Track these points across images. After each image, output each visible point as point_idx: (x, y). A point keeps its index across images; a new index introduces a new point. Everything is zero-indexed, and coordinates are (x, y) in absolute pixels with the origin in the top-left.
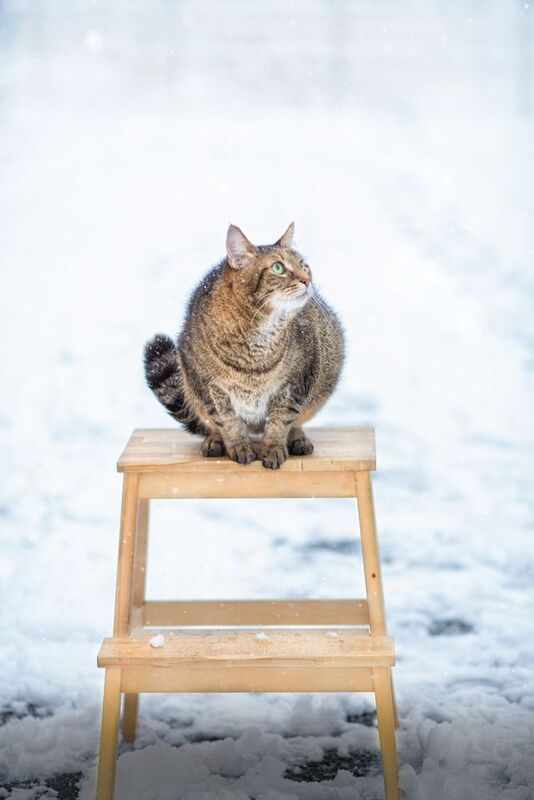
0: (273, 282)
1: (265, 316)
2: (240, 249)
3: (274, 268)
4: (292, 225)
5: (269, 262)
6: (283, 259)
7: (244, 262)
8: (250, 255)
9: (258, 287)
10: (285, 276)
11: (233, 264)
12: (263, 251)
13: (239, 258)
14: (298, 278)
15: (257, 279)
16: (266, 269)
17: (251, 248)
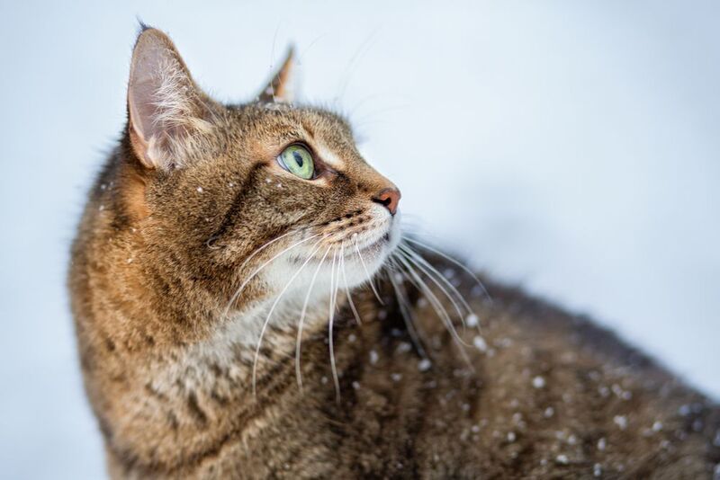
0: (284, 201)
1: (224, 314)
2: (173, 103)
3: (290, 159)
4: (290, 55)
5: (267, 146)
6: (311, 134)
7: (184, 148)
8: (202, 126)
9: (227, 226)
10: (321, 182)
11: (151, 154)
12: (241, 117)
13: (169, 134)
14: (364, 188)
15: (230, 198)
16: (260, 165)
17: (203, 107)
